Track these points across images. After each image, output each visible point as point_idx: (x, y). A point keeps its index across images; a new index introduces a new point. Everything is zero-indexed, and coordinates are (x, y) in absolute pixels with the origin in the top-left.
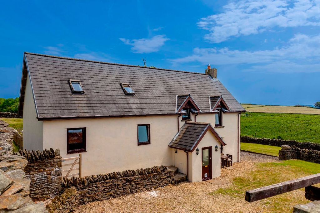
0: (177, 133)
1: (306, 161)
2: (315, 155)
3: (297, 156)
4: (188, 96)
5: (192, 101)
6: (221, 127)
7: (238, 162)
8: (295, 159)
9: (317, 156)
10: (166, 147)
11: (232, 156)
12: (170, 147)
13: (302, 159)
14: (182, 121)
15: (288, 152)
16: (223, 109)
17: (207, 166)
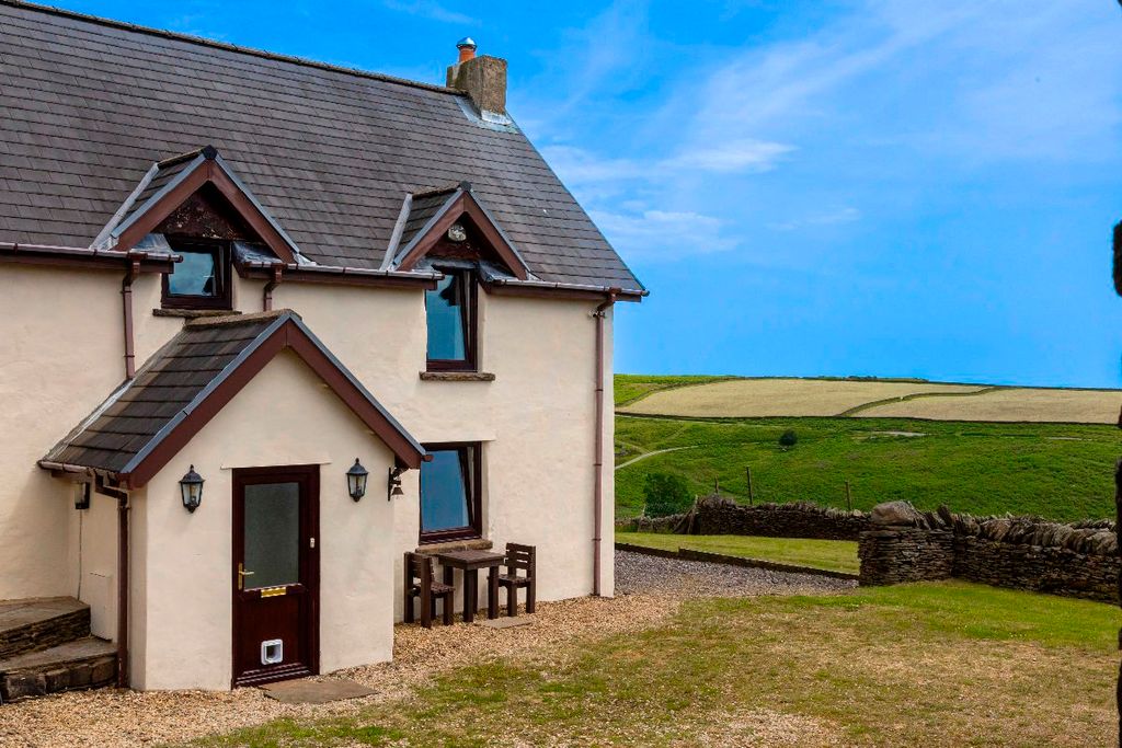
0: (119, 389)
1: (995, 585)
2: (1037, 548)
3: (954, 562)
4: (202, 158)
5: (229, 192)
6: (466, 379)
7: (595, 594)
8: (942, 578)
9: (1049, 557)
10: (25, 471)
11: (531, 550)
12: (53, 471)
13: (975, 578)
14: (156, 313)
15: (901, 537)
16: (485, 268)
17: (278, 591)
